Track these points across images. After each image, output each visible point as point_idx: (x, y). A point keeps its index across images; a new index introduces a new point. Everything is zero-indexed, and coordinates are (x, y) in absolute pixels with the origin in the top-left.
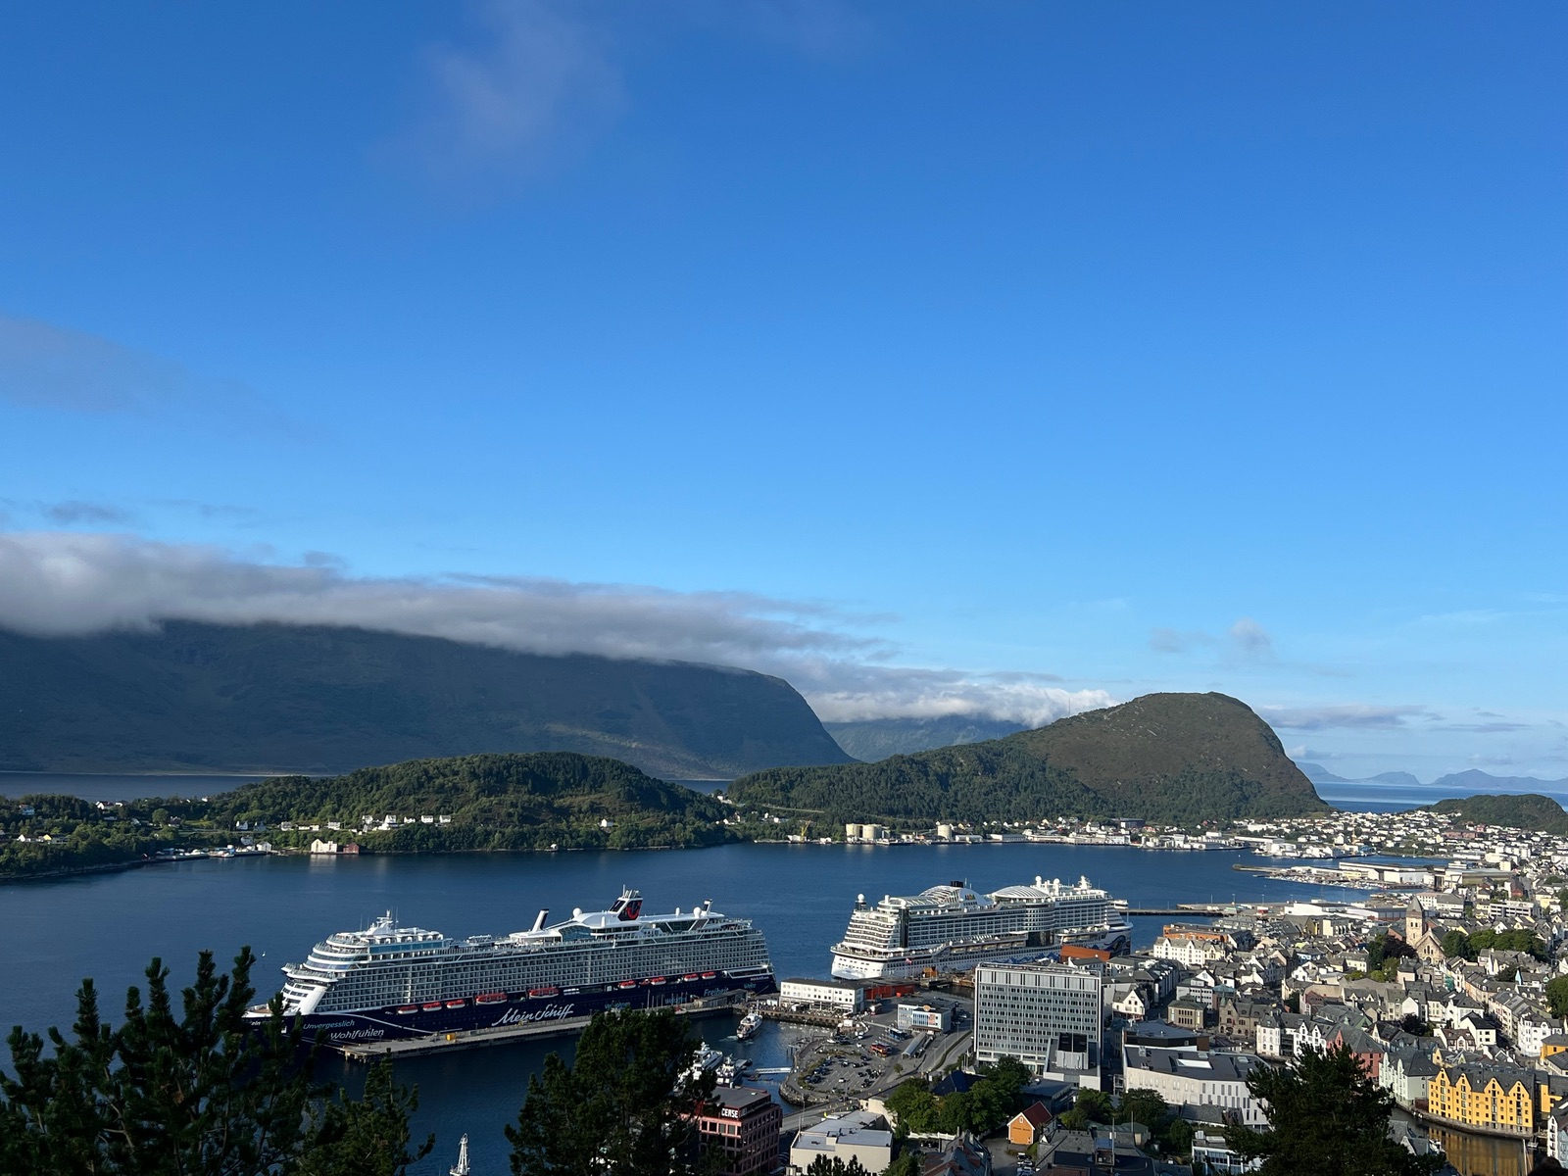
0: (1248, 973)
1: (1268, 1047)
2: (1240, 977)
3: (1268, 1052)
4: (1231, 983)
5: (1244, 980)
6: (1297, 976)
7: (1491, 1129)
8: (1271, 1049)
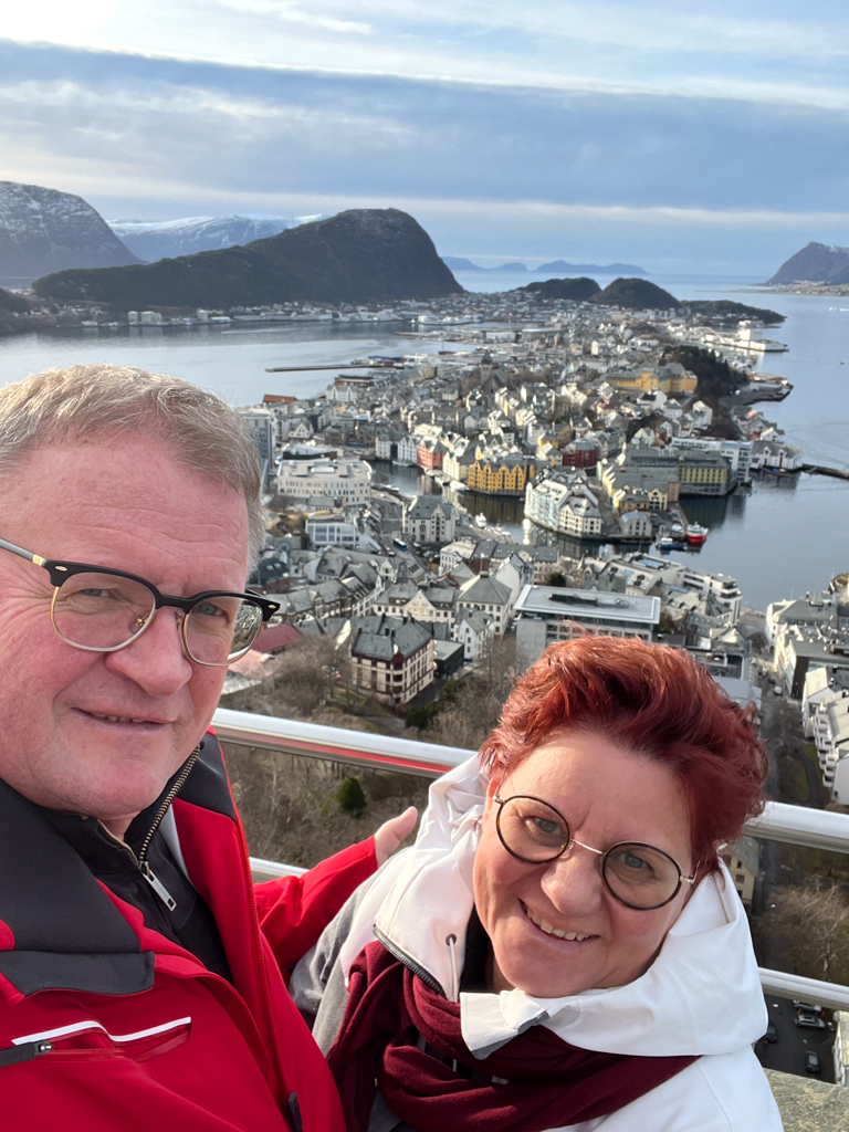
0: (379, 406)
4: (368, 413)
5: (377, 410)
7: (501, 493)
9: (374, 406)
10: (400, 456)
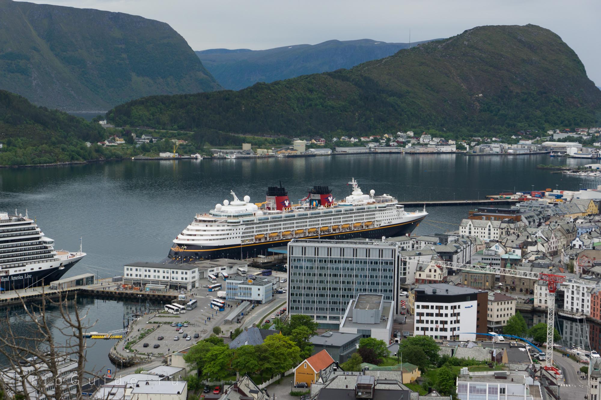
0: (535, 243)
1: (543, 301)
2: (526, 248)
3: (543, 305)
4: (519, 252)
5: (530, 249)
6: (575, 245)
8: (546, 303)
9: (526, 244)
10: (567, 306)
